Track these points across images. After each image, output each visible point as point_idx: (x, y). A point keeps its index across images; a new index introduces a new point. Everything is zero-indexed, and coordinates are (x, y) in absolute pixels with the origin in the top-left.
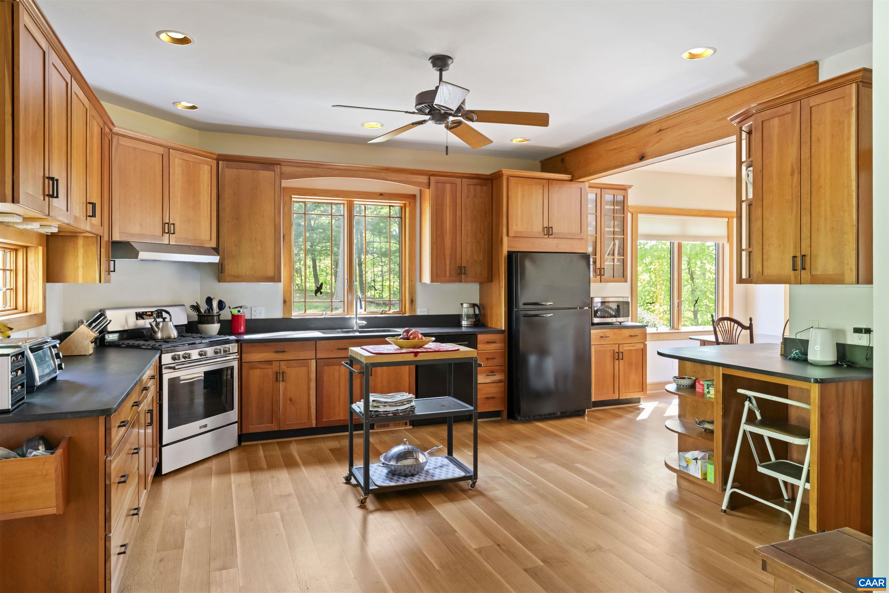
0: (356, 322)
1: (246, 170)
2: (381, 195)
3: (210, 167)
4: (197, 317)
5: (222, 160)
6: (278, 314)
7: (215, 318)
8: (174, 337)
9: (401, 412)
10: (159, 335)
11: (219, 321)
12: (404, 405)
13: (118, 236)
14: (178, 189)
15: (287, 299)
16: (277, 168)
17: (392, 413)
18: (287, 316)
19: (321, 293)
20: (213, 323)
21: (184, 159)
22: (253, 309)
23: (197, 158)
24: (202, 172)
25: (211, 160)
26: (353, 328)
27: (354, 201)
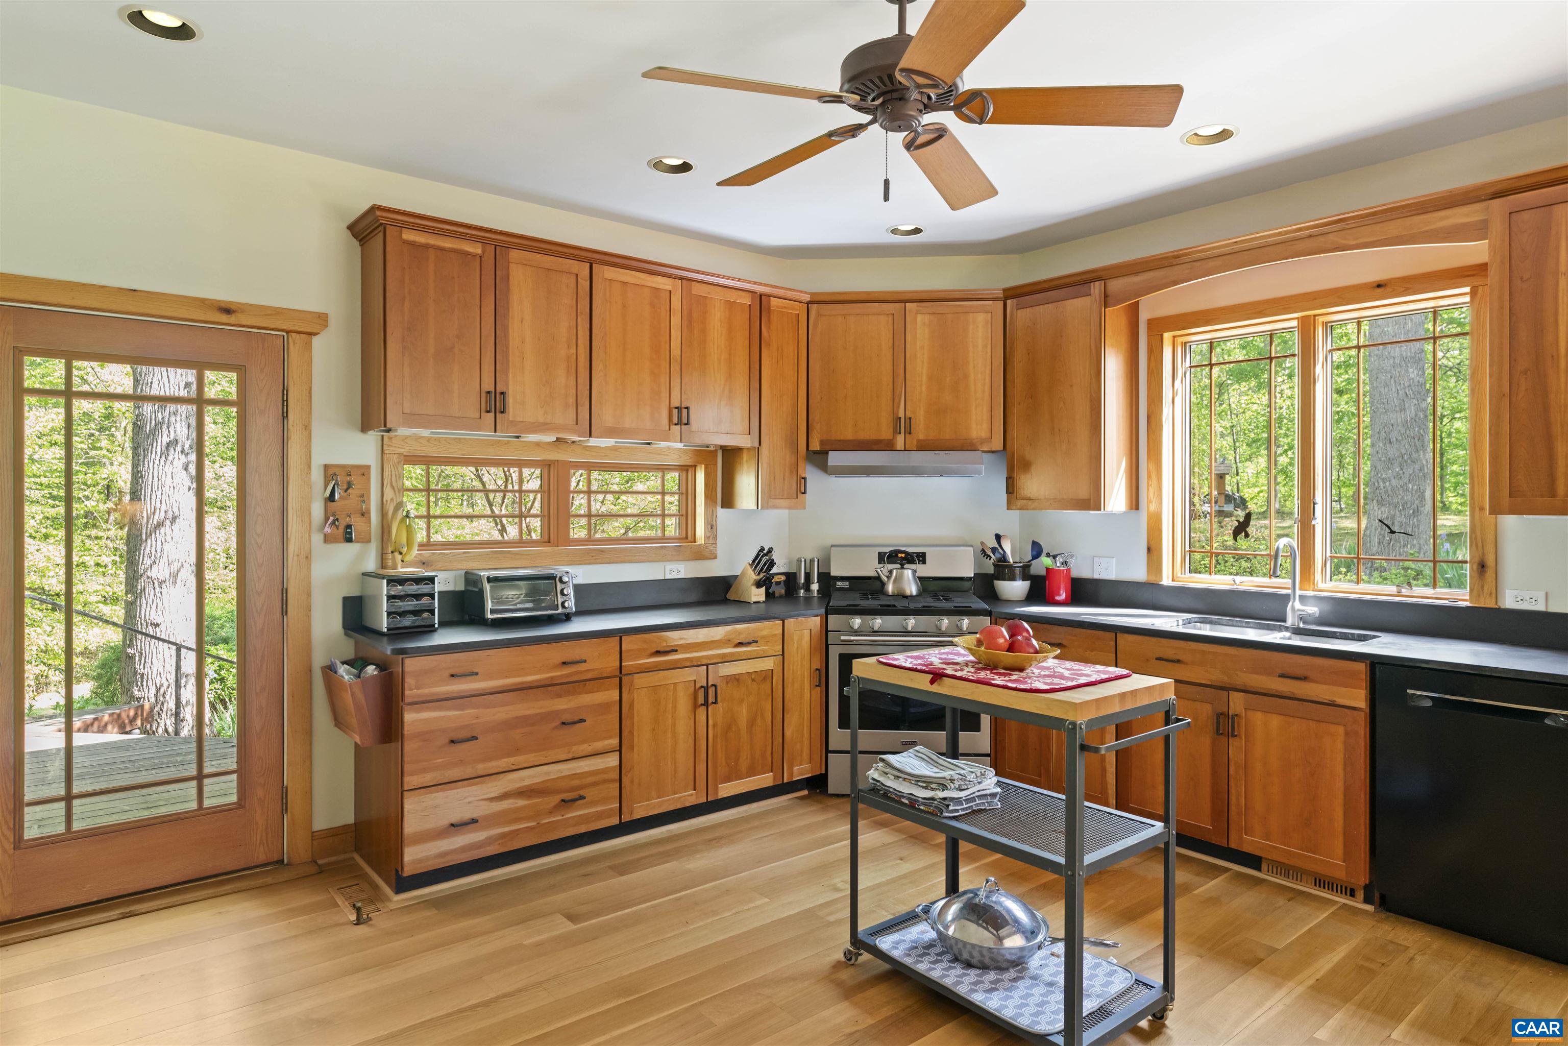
0: (1293, 607)
1: (1046, 306)
2: (1379, 286)
3: (990, 315)
4: (992, 567)
5: (1012, 297)
6: (1137, 572)
7: (1017, 571)
8: (911, 593)
9: (923, 804)
10: (890, 588)
11: (1026, 576)
12: (932, 789)
13: (818, 444)
14: (923, 362)
15: (1153, 547)
16: (1096, 288)
17: (909, 799)
18: (1152, 579)
19: (1247, 535)
20: (1013, 579)
21: (934, 313)
22: (1096, 559)
23: (960, 306)
24: (971, 327)
25: (991, 302)
26: (1285, 621)
27: (1315, 316)
